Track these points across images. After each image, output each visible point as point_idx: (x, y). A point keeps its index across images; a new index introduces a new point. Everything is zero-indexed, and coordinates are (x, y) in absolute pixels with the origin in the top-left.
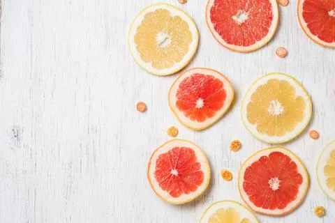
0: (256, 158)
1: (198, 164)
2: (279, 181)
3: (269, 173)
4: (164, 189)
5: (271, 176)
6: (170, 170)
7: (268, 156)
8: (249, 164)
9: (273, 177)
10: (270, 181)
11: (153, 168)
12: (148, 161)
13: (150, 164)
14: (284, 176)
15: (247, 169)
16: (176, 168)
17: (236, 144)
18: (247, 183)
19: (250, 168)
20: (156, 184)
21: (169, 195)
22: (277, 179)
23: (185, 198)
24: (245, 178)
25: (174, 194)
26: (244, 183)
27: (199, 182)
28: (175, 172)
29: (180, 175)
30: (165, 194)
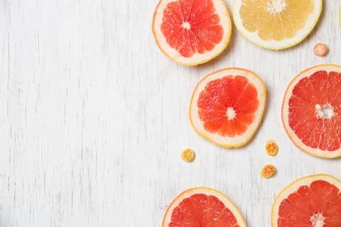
0: (295, 189)
1: (216, 17)
2: (324, 218)
3: (311, 207)
4: (172, 45)
5: (313, 211)
6: (181, 23)
7: (309, 185)
8: (286, 196)
9: (316, 213)
10: (312, 218)
11: (160, 20)
12: (154, 10)
13: (155, 13)
14: (330, 211)
15: (282, 203)
16: (189, 20)
17: (269, 170)
18: (282, 221)
19: (287, 200)
20: (163, 39)
21: (179, 54)
22: (321, 215)
23: (198, 58)
24: (280, 214)
25: (185, 53)
26: (279, 219)
27: (217, 38)
28: (186, 25)
29: (192, 29)
30: (174, 52)
